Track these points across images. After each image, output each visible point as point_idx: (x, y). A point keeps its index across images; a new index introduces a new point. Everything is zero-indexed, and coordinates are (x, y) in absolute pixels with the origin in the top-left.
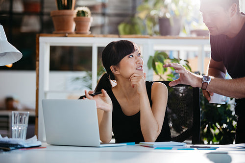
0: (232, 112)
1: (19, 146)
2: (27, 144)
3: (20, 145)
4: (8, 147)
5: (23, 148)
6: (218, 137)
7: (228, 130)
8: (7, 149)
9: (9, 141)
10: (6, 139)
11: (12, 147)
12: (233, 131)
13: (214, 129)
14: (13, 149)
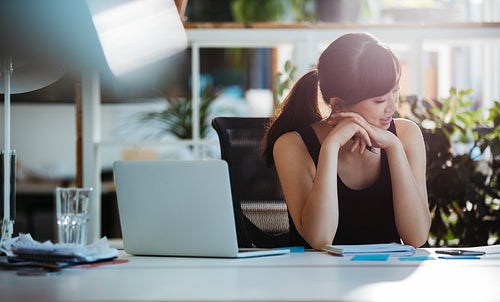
0: (485, 177)
1: (76, 260)
2: (92, 255)
3: (78, 257)
4: (54, 263)
5: (83, 262)
6: (456, 230)
7: (477, 215)
8: (51, 266)
9: (55, 250)
10: (48, 245)
11: (61, 262)
12: (486, 218)
13: (448, 214)
14: (64, 267)
